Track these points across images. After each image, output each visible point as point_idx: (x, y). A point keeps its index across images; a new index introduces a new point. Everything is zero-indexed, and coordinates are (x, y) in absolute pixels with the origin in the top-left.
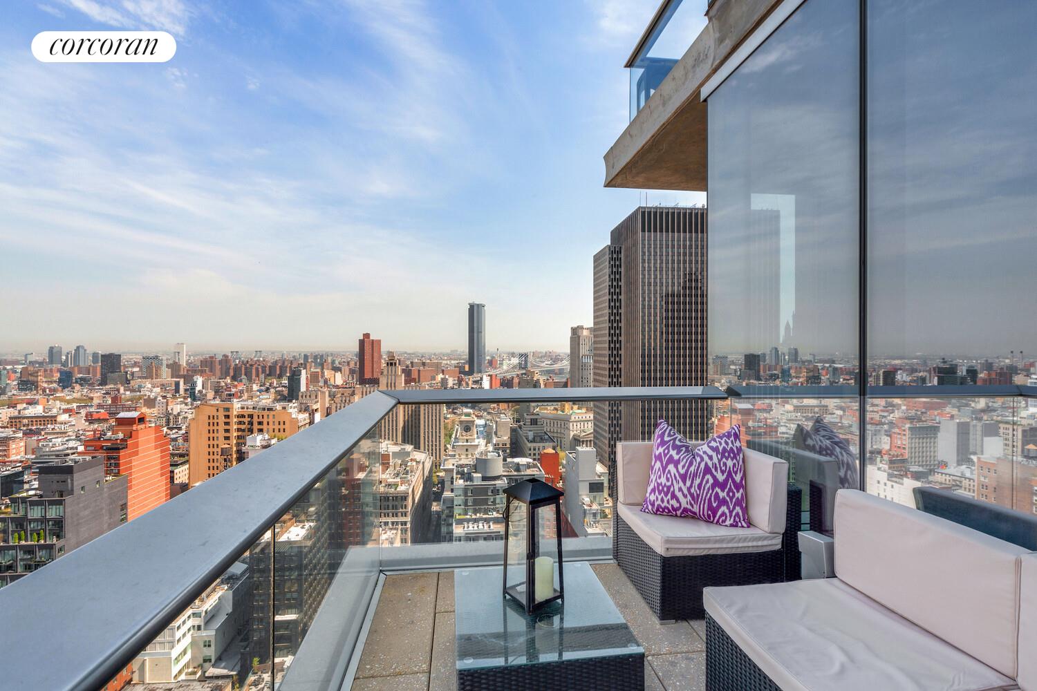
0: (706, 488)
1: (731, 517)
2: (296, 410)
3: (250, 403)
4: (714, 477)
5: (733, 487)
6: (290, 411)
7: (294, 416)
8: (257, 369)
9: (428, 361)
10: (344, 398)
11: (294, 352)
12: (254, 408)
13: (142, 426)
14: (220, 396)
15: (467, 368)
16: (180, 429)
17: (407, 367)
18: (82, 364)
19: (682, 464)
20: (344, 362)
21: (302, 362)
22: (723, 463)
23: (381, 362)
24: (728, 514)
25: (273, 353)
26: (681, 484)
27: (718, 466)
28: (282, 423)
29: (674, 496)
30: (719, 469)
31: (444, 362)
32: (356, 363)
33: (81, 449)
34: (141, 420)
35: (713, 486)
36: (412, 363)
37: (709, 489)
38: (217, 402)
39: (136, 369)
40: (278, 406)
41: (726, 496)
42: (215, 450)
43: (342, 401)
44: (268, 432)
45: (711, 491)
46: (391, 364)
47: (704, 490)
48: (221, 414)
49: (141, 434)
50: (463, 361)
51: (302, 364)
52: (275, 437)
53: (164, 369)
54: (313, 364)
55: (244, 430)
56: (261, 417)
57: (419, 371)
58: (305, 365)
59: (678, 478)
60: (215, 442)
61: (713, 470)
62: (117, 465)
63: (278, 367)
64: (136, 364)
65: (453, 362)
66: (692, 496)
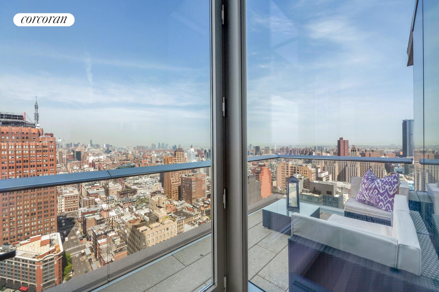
0: (375, 194)
1: (384, 207)
2: (311, 167)
3: (295, 163)
4: (378, 191)
5: (387, 196)
6: (308, 167)
7: (310, 169)
8: (297, 151)
9: (376, 150)
10: (330, 164)
11: (310, 146)
12: (296, 165)
13: (264, 167)
14: (286, 160)
15: (401, 153)
16: (274, 169)
17: (363, 152)
18: (251, 149)
19: (366, 184)
20: (331, 149)
21: (314, 149)
22: (384, 186)
23: (348, 150)
24: (383, 206)
25: (303, 146)
26: (366, 192)
27: (381, 187)
28: (305, 171)
29: (363, 196)
30: (381, 188)
31: (385, 150)
32: (336, 150)
33: (251, 172)
34: (264, 166)
35: (377, 194)
36: (366, 151)
37: (376, 195)
38: (285, 162)
39: (263, 151)
40: (304, 165)
41: (383, 199)
42: (284, 177)
43: (330, 165)
44: (301, 174)
45: (376, 196)
46: (354, 151)
47: (374, 195)
48: (286, 166)
49: (264, 169)
50: (399, 150)
51: (313, 150)
52: (303, 176)
53: (270, 151)
54: (318, 150)
55: (293, 172)
56: (298, 168)
57: (370, 154)
58: (315, 150)
59: (365, 189)
60: (284, 175)
61: (378, 188)
62: (259, 178)
63: (305, 151)
64: (263, 149)
65: (392, 150)
66: (369, 196)
